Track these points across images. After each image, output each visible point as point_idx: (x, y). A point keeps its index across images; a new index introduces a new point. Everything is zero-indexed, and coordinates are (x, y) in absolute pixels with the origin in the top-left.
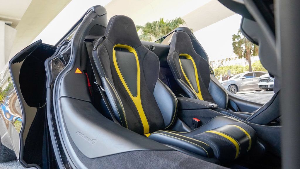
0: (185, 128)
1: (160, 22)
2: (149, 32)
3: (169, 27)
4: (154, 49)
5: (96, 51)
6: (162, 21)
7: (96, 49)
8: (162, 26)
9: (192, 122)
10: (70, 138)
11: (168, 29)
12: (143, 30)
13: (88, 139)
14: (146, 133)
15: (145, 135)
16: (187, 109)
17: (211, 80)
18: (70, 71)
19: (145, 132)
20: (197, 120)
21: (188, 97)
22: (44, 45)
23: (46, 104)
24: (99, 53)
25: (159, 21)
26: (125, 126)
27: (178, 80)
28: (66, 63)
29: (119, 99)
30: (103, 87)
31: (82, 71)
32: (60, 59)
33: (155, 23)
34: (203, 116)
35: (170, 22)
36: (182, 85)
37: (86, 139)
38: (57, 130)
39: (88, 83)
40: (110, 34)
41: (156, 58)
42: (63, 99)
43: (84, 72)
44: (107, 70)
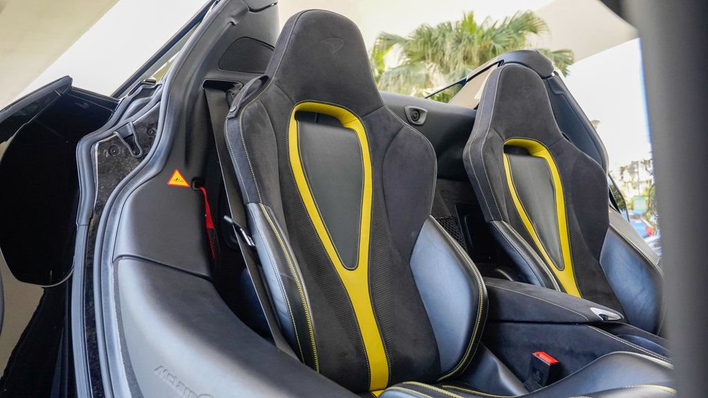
0: (506, 380)
1: (463, 25)
2: (424, 58)
3: (492, 42)
4: (422, 120)
5: (235, 122)
6: (469, 22)
7: (237, 116)
8: (466, 40)
9: (532, 363)
10: (135, 386)
11: (488, 51)
12: (406, 51)
13: (188, 392)
14: (377, 387)
15: (374, 392)
16: (517, 319)
17: (609, 230)
18: (153, 177)
19: (372, 386)
20: (546, 359)
21: (524, 282)
22: (80, 95)
23: (72, 275)
24: (245, 127)
25: (457, 22)
26: (309, 362)
27: (496, 223)
28: (144, 152)
29: (295, 275)
30: (250, 234)
31: (190, 182)
32: (125, 139)
33: (445, 29)
34: (567, 348)
35: (497, 26)
36: (506, 241)
37: (180, 393)
38: (99, 360)
39: (206, 218)
40: (284, 69)
41: (426, 149)
42: (124, 263)
43: (197, 182)
44: (267, 183)
